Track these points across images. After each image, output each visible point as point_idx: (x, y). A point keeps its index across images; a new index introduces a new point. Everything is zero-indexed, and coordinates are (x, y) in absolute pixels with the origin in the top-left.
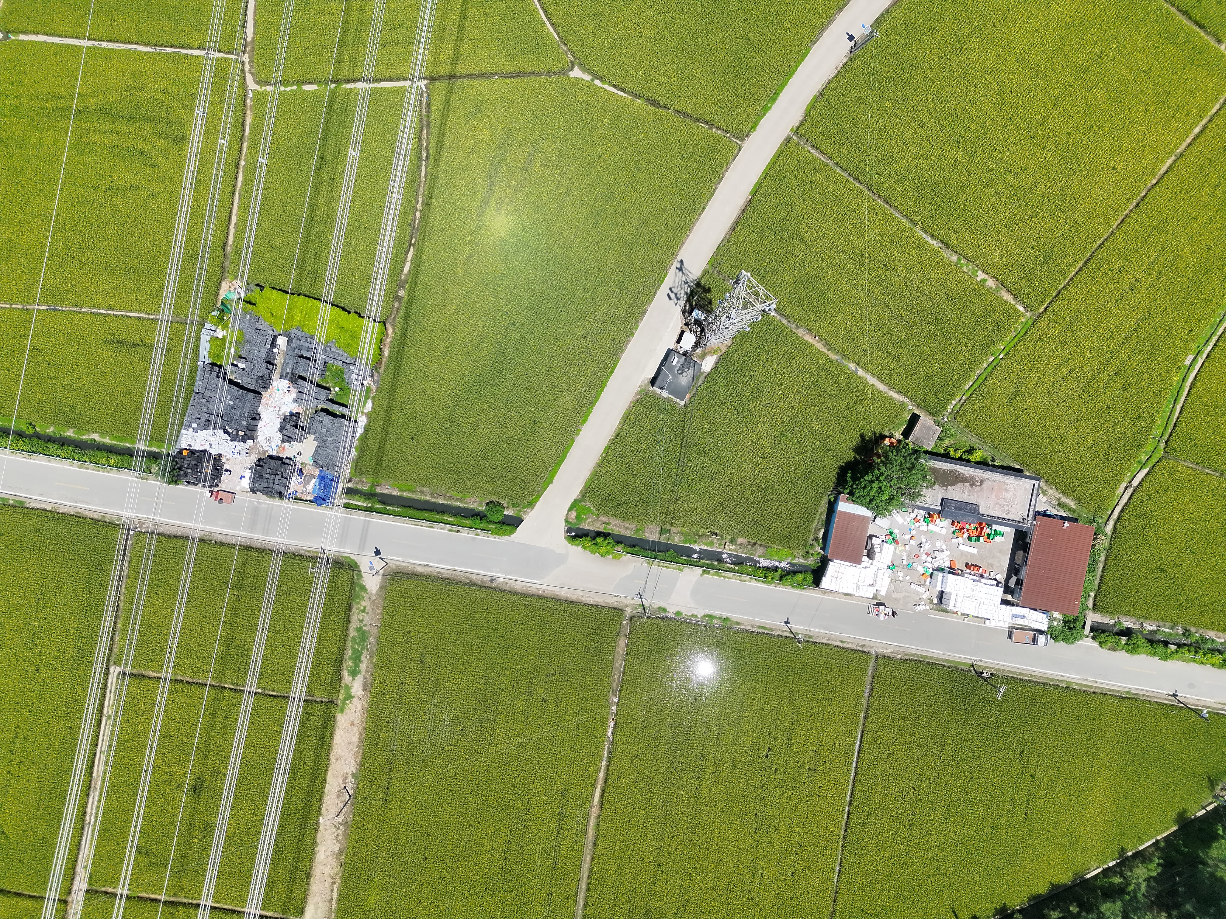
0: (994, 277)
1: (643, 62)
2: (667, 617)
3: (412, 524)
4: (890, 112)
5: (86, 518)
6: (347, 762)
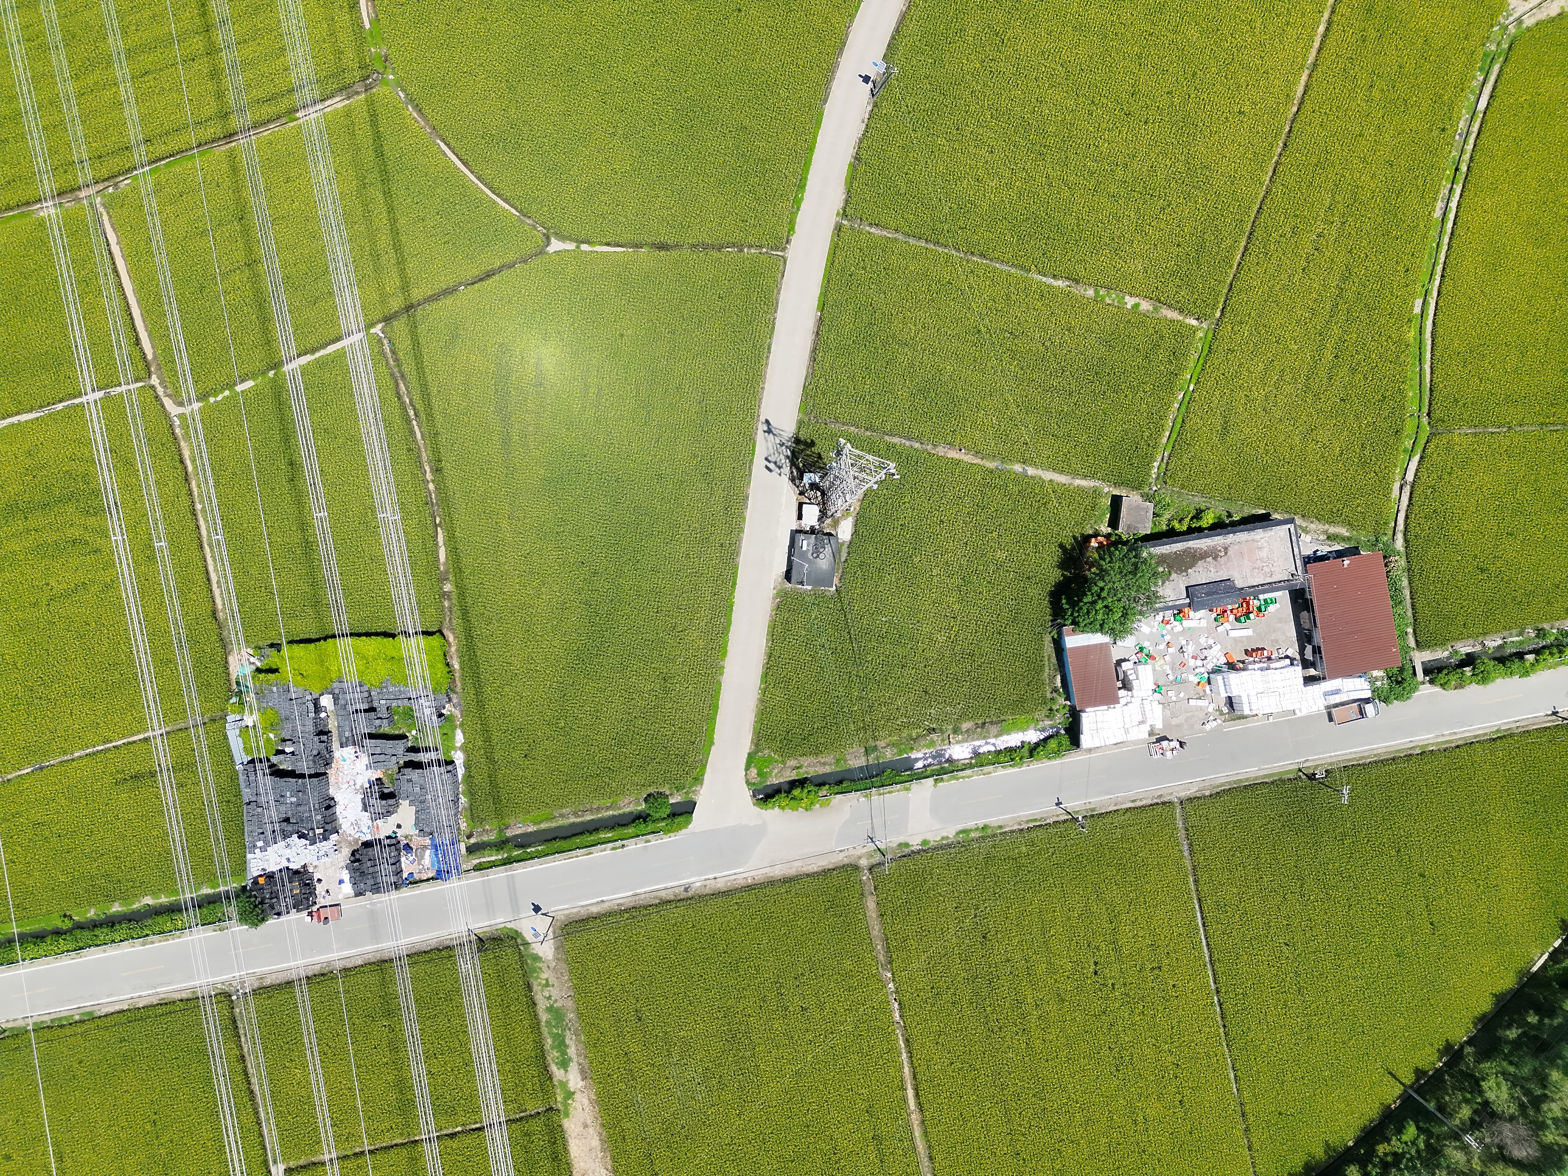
0: (1146, 297)
1: (630, 202)
3: (565, 859)
4: (946, 149)
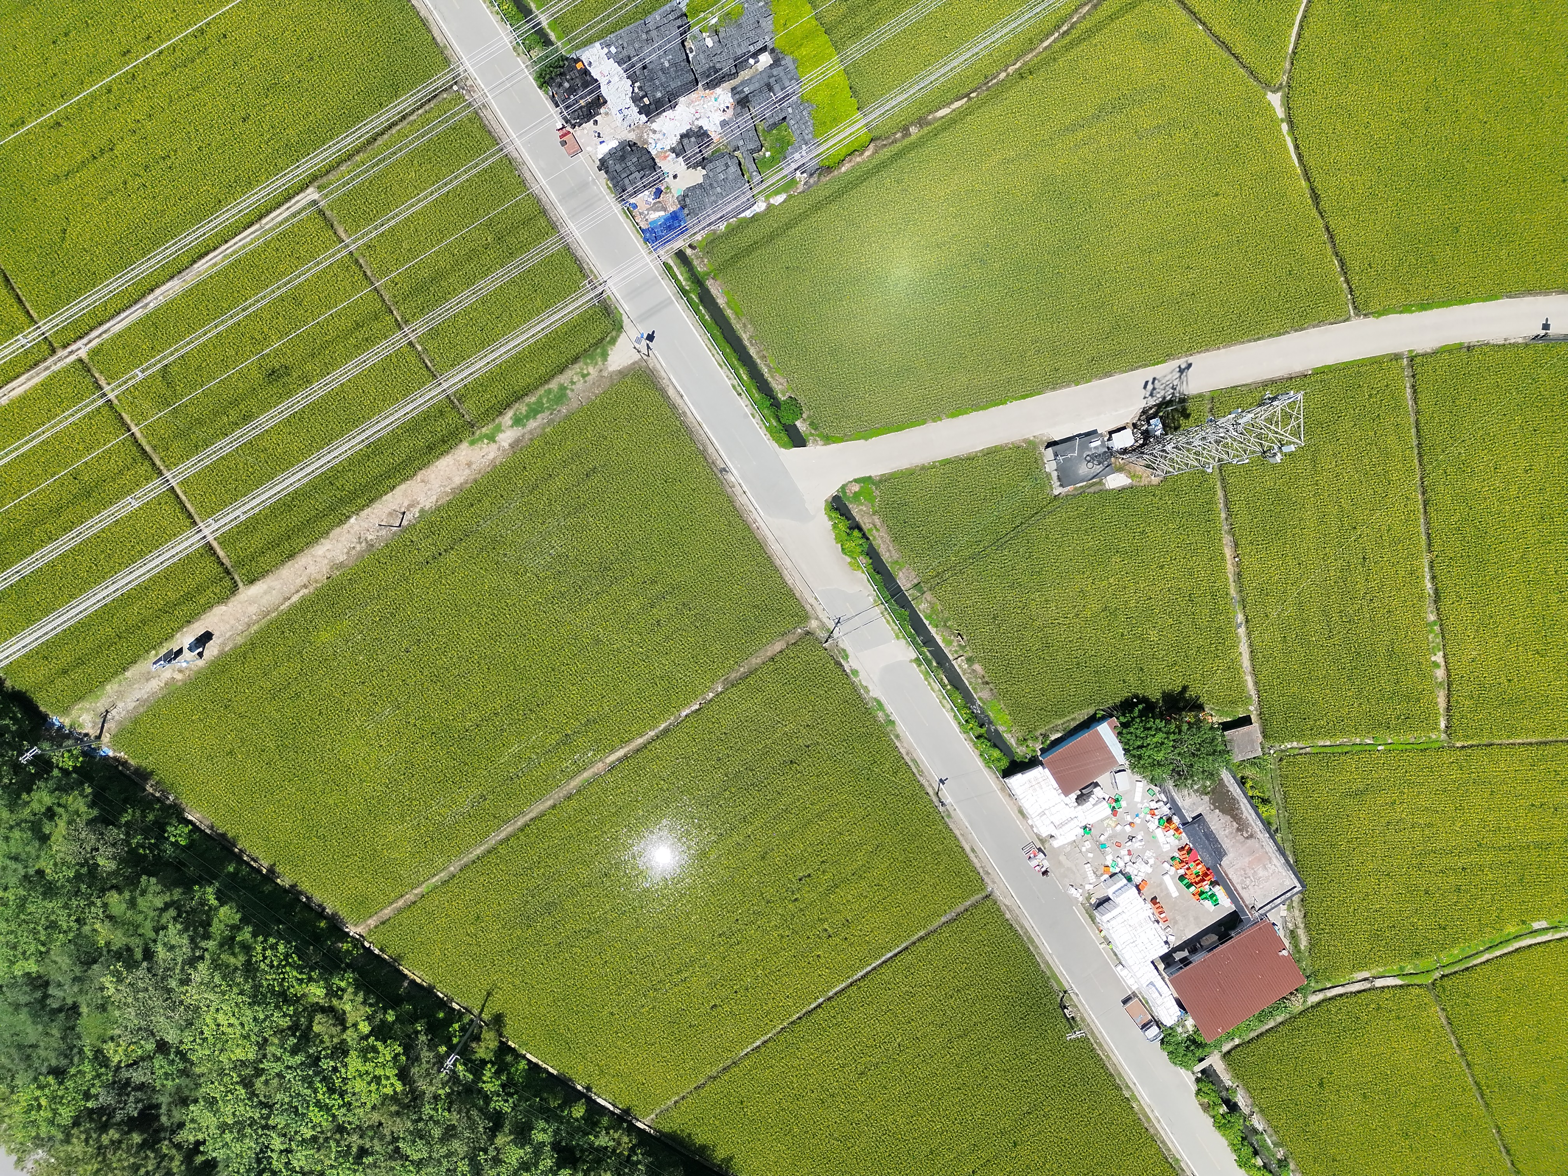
0: (1448, 670)
1: (1344, 151)
2: (841, 665)
3: (708, 346)
4: (1513, 427)
5: (430, 32)
6: (429, 493)
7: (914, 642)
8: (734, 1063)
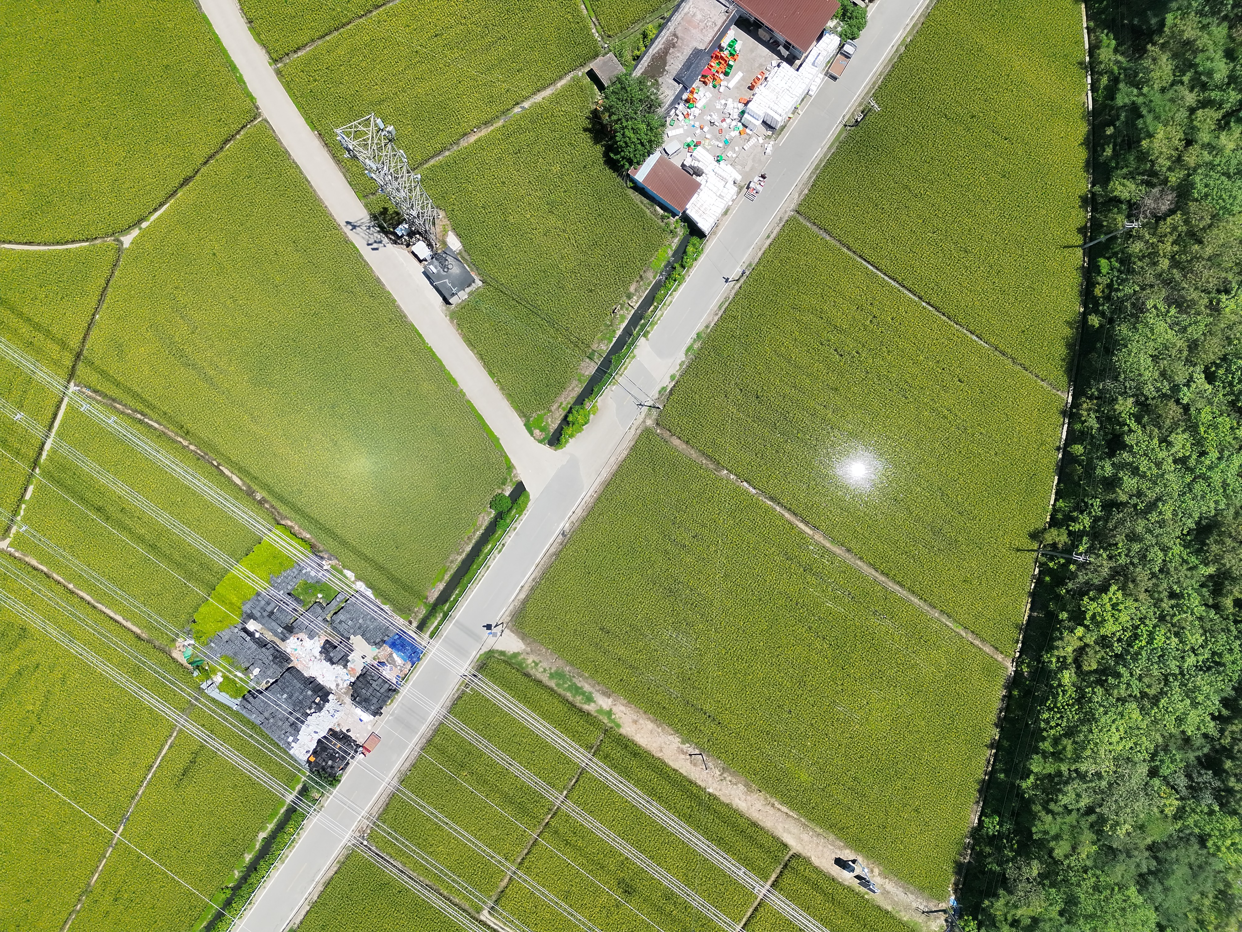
1: (144, 173)
2: (671, 390)
3: (477, 583)
5: (332, 878)
6: (668, 743)
7: (633, 343)
8: (996, 349)
